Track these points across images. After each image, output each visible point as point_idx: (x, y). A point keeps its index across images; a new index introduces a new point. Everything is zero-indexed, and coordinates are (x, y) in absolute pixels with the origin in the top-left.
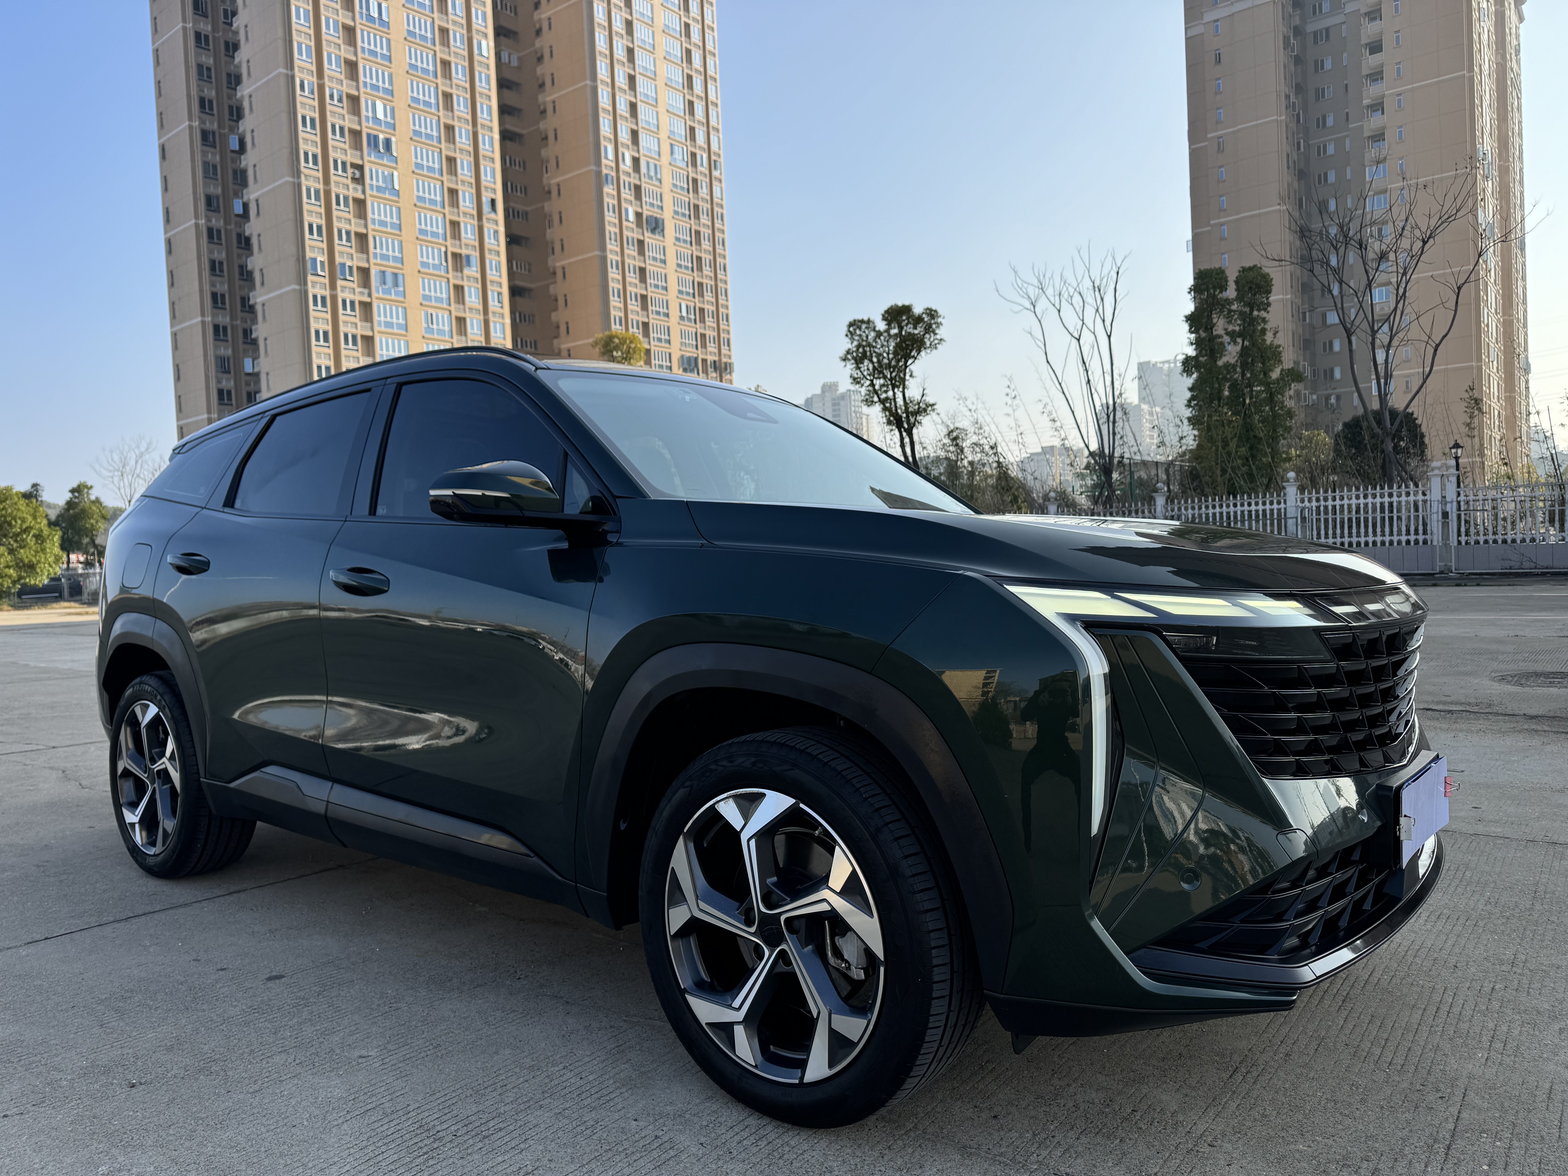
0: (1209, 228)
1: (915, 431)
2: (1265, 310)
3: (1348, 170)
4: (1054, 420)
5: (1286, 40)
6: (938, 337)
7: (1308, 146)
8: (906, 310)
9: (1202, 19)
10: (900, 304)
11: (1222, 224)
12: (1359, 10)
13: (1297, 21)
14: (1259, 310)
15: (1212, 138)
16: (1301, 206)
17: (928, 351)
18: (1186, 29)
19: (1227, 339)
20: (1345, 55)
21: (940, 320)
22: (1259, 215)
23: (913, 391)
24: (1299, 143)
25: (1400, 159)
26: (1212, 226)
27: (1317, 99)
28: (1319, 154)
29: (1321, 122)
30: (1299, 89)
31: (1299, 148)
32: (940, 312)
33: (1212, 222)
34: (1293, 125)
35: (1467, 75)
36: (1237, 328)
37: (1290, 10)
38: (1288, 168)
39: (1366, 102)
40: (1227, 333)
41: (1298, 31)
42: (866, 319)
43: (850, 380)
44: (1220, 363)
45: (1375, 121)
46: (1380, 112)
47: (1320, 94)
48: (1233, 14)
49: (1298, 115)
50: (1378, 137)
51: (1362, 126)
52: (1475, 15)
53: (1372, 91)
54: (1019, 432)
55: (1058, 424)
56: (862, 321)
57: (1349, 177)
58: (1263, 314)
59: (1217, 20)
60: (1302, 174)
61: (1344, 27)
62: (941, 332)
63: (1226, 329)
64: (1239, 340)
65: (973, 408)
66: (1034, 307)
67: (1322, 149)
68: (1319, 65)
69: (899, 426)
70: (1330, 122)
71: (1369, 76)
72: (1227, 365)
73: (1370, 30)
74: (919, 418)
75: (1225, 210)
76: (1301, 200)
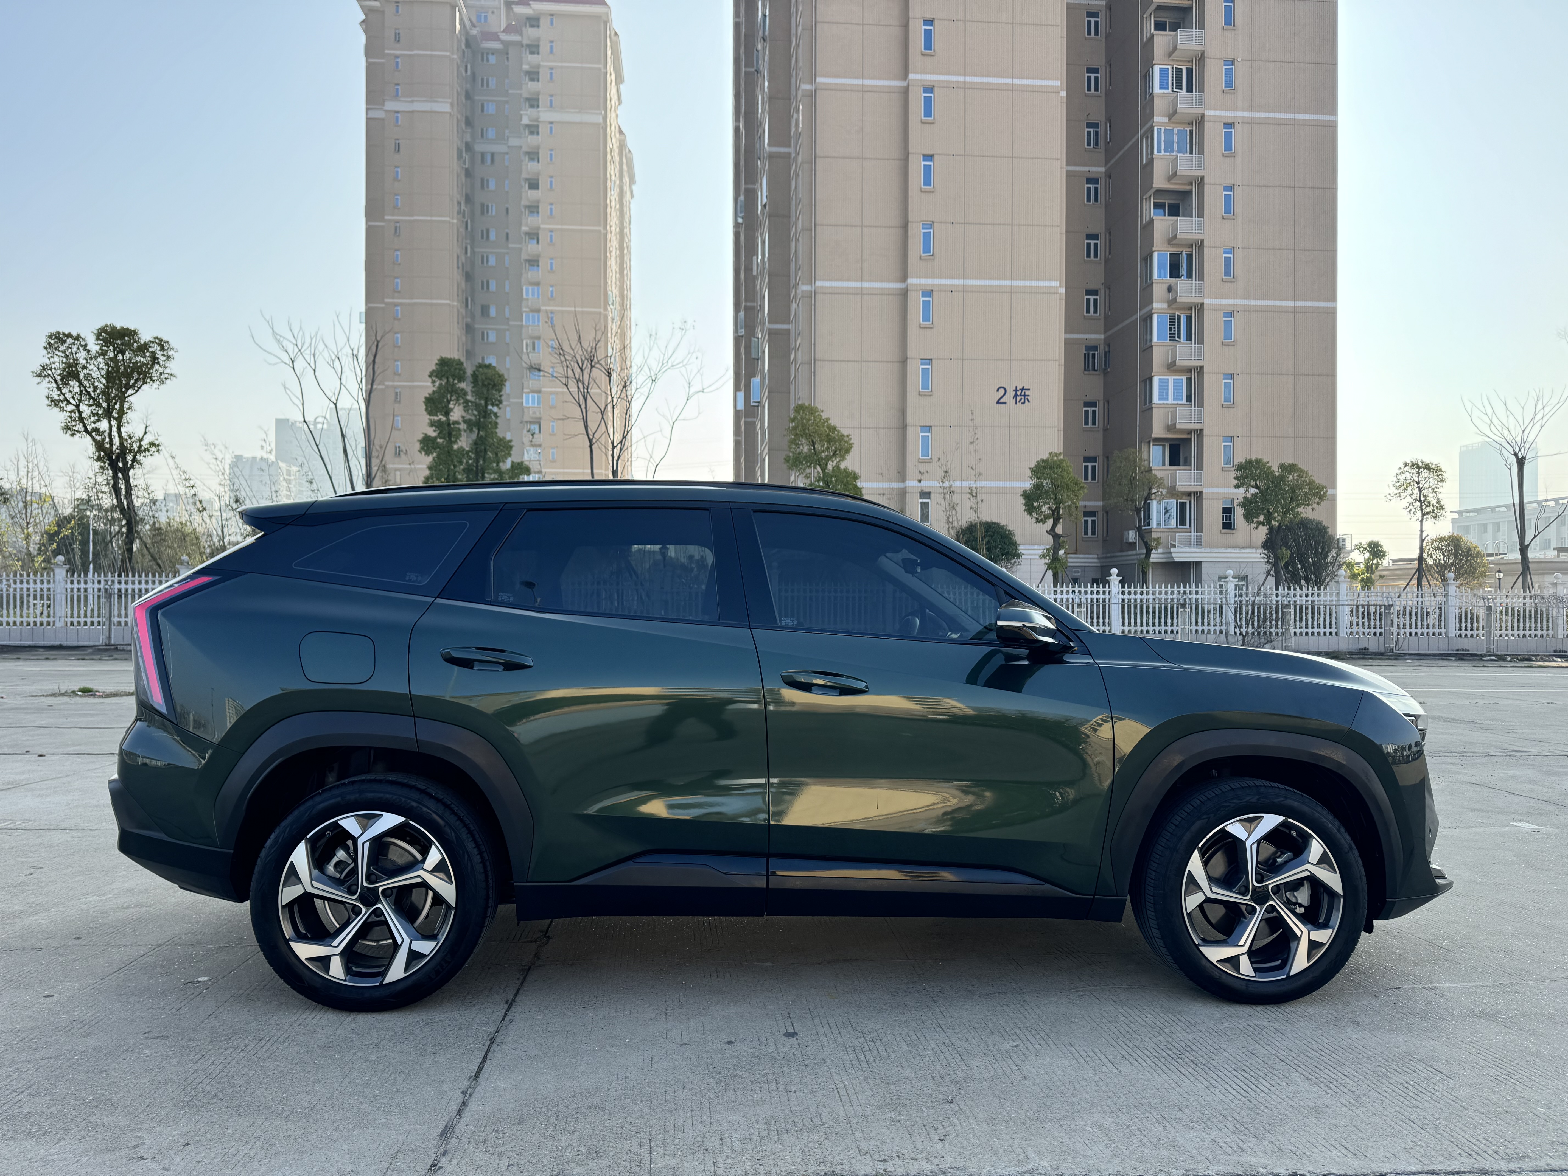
0: (383, 305)
1: (131, 472)
2: (497, 405)
3: (507, 283)
4: (311, 483)
5: (460, 152)
6: (167, 371)
7: (473, 253)
8: (130, 334)
9: (383, 105)
10: (118, 326)
11: (396, 305)
12: (521, 147)
13: (468, 138)
14: (493, 405)
15: (390, 221)
16: (467, 306)
17: (155, 385)
18: (367, 109)
19: (463, 426)
20: (507, 182)
21: (170, 353)
22: (432, 305)
23: (133, 426)
24: (466, 248)
25: (552, 286)
26: (386, 304)
27: (482, 213)
28: (482, 262)
29: (486, 235)
30: (468, 199)
31: (466, 253)
32: (173, 344)
33: (387, 300)
34: (462, 230)
35: (602, 231)
36: (473, 418)
37: (463, 126)
38: (458, 268)
39: (524, 229)
40: (465, 421)
41: (468, 147)
42: (74, 334)
43: (47, 402)
44: (455, 447)
45: (531, 248)
46: (535, 241)
47: (484, 209)
48: (413, 112)
49: (467, 222)
50: (534, 262)
51: (521, 249)
52: (609, 183)
53: (530, 222)
54: (274, 489)
55: (314, 486)
56: (69, 335)
57: (507, 289)
58: (495, 409)
59: (398, 112)
60: (469, 277)
61: (507, 157)
62: (173, 367)
63: (463, 417)
64: (475, 430)
65: (220, 456)
66: (293, 362)
67: (484, 259)
68: (484, 184)
69: (113, 465)
70: (493, 236)
71: (528, 207)
72: (461, 449)
73: (530, 168)
74: (138, 457)
75: (399, 292)
76: (467, 300)
